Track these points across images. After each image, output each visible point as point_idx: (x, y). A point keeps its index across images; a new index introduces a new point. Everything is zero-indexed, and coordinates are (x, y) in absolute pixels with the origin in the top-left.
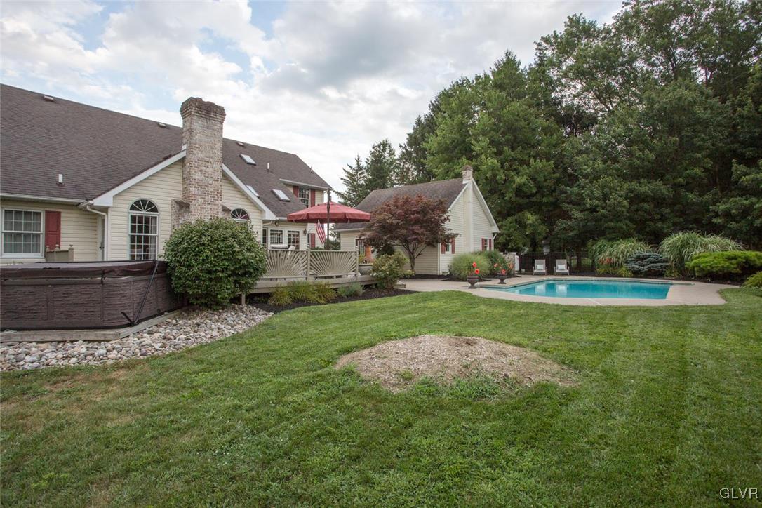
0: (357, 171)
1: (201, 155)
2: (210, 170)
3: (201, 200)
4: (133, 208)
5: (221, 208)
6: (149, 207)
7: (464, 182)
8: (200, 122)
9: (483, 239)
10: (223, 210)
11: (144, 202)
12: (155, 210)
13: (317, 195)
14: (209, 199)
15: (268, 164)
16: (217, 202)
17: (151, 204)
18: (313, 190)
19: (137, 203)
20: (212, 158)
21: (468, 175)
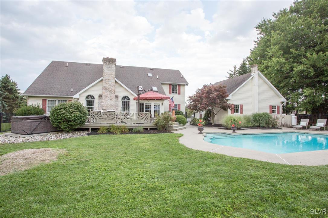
0: (235, 72)
1: (107, 78)
2: (110, 83)
3: (106, 94)
4: (87, 98)
5: (114, 96)
6: (92, 97)
7: (252, 74)
8: (106, 66)
9: (270, 106)
10: (115, 97)
11: (90, 95)
12: (94, 98)
13: (182, 87)
14: (109, 93)
15: (158, 76)
16: (113, 94)
17: (92, 96)
18: (179, 85)
19: (88, 96)
20: (111, 78)
21: (254, 70)
